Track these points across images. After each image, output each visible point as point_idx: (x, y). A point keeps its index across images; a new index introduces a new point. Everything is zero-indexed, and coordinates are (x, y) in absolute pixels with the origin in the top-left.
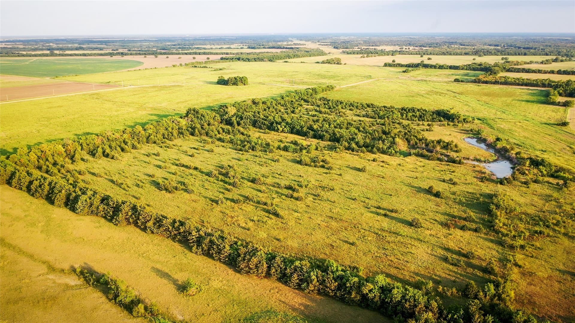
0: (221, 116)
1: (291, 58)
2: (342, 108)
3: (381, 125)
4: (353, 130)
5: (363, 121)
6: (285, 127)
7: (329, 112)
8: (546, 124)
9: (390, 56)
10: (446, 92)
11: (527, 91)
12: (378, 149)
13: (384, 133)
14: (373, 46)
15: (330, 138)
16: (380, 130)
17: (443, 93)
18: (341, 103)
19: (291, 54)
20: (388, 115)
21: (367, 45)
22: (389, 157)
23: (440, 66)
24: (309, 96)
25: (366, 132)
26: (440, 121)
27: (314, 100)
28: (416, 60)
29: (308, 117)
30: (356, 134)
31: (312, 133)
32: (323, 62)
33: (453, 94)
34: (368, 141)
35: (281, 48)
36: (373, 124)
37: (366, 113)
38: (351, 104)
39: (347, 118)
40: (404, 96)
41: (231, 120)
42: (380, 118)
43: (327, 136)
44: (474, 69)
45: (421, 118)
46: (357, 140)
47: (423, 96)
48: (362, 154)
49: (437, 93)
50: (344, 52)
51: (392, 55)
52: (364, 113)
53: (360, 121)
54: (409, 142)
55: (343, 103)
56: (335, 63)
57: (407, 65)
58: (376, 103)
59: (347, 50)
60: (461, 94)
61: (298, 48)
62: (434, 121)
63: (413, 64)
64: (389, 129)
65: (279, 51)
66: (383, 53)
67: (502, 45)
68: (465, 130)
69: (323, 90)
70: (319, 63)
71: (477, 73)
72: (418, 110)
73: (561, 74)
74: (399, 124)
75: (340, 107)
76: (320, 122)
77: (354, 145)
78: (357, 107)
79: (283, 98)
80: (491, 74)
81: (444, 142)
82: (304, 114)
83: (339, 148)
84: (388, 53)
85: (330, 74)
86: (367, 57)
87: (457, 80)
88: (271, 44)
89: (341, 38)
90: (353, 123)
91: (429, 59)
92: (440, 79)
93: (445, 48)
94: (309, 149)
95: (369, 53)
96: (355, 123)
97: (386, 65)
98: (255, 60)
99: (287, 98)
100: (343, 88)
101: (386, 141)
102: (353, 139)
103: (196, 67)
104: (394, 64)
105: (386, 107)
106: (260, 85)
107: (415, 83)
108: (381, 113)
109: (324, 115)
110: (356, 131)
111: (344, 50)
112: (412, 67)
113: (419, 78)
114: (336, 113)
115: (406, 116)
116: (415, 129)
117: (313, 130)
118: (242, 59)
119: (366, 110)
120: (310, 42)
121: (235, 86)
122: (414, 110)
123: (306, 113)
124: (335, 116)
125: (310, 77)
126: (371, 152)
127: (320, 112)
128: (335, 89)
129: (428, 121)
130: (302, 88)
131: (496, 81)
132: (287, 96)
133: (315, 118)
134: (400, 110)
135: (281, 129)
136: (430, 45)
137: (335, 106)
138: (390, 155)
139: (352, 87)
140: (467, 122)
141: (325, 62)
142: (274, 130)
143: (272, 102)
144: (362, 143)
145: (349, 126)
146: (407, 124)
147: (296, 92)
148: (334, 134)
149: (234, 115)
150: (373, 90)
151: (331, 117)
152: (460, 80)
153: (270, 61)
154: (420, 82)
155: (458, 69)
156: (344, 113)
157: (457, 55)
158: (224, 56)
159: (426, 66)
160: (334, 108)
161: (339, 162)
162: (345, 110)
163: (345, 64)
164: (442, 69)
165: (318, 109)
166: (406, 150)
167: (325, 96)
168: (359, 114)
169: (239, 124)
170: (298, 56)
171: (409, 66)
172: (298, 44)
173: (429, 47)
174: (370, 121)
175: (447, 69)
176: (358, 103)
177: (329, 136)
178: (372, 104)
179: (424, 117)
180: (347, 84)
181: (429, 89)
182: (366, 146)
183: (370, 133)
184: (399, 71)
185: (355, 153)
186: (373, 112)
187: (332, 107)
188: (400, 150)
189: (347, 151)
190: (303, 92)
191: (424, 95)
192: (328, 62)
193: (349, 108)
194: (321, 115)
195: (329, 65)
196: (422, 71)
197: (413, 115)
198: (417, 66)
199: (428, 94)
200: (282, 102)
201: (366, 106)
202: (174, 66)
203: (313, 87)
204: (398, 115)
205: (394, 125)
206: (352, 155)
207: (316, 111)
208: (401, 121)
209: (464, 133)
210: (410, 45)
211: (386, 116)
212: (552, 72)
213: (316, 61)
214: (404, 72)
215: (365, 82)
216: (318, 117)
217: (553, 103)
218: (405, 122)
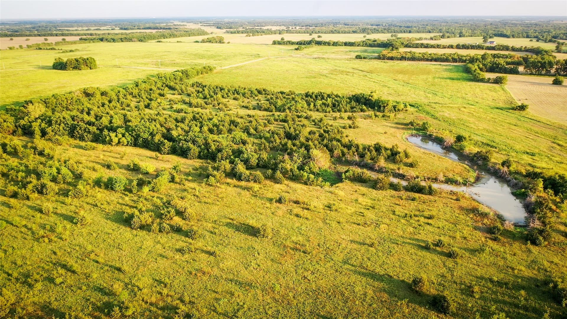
0: (17, 119)
1: (167, 38)
2: (223, 97)
3: (281, 121)
4: (239, 134)
5: (253, 116)
6: (123, 135)
7: (204, 104)
8: (497, 108)
9: (278, 35)
10: (351, 71)
11: (439, 66)
12: (285, 173)
13: (289, 136)
14: (258, 26)
15: (200, 152)
16: (281, 132)
17: (349, 72)
18: (222, 89)
19: (166, 34)
20: (289, 105)
21: (252, 25)
22: (304, 187)
23: (334, 43)
24: (177, 81)
25: (260, 136)
26: (362, 110)
27: (183, 87)
28: (307, 38)
29: (170, 113)
30: (244, 143)
31: (168, 144)
32: (203, 41)
33: (361, 73)
34: (265, 156)
35: (157, 29)
36: (269, 121)
37: (258, 104)
38: (235, 90)
39: (230, 112)
40: (303, 78)
41: (31, 126)
42: (278, 110)
43: (195, 150)
44: (371, 46)
45: (335, 107)
46: (245, 156)
47: (327, 77)
48: (256, 186)
49: (342, 72)
50: (228, 32)
51: (280, 34)
52: (254, 103)
53: (249, 116)
54: (331, 151)
55: (224, 89)
56: (216, 42)
57: (298, 42)
58: (269, 88)
59: (232, 30)
60: (371, 72)
61: (176, 28)
62: (355, 112)
63: (304, 42)
64: (295, 130)
65: (154, 31)
66: (270, 32)
67: (384, 25)
68: (402, 124)
69: (198, 73)
70: (198, 42)
71: (376, 49)
72: (329, 96)
73: (460, 48)
74: (306, 118)
75: (219, 96)
76: (187, 121)
77: (241, 168)
78: (244, 95)
79: (137, 86)
80: (392, 50)
81: (386, 149)
82: (164, 109)
83: (214, 176)
84: (275, 33)
85: (209, 53)
86: (253, 35)
87: (358, 57)
88: (147, 25)
89: (225, 20)
90: (239, 120)
91: (319, 37)
92: (339, 57)
93: (331, 28)
94: (156, 184)
95: (254, 32)
96: (242, 120)
97: (274, 43)
98: (122, 40)
99: (144, 85)
100: (225, 69)
101: (296, 155)
102: (238, 153)
103: (41, 49)
104: (284, 42)
105: (284, 93)
106: (114, 68)
107: (312, 61)
108: (280, 103)
109: (196, 109)
110: (244, 136)
111: (228, 30)
112: (304, 44)
113: (315, 56)
114: (214, 106)
115: (314, 105)
116: (331, 126)
117: (170, 139)
118: (106, 40)
119: (256, 98)
120: (192, 24)
121: (76, 71)
122: (322, 96)
123: (169, 107)
124: (211, 110)
125: (184, 57)
126: (273, 178)
127: (190, 105)
128: (215, 71)
129: (346, 111)
130: (169, 70)
131: (402, 57)
132: (145, 82)
133: (180, 116)
134: (304, 97)
135: (116, 140)
136: (316, 25)
137: (212, 94)
138: (306, 183)
139: (237, 68)
140: (399, 110)
141: (205, 40)
142: (104, 142)
143: (119, 92)
144: (254, 161)
145: (233, 127)
146: (318, 118)
147: (159, 77)
148: (207, 144)
149: (39, 118)
150: (264, 71)
151: (207, 112)
152: (363, 56)
153: (140, 41)
154: (317, 59)
155: (354, 46)
156: (225, 105)
157: (345, 33)
158: (84, 37)
159: (319, 43)
160: (212, 97)
161: (213, 212)
162: (227, 100)
163: (229, 43)
164: (336, 46)
165: (187, 99)
166: (330, 168)
167: (199, 81)
168: (248, 105)
169: (44, 133)
170: (174, 36)
171: (300, 43)
172: (178, 25)
173: (315, 27)
174: (263, 116)
175: (342, 45)
176: (245, 89)
177: (197, 150)
178: (264, 90)
179: (339, 105)
180: (230, 64)
181: (332, 68)
182: (262, 166)
183: (266, 139)
184: (291, 49)
185: (243, 183)
186: (267, 100)
187: (208, 96)
188: (319, 168)
189: (229, 180)
190: (168, 76)
191: (327, 75)
192: (210, 41)
193: (232, 97)
194: (190, 110)
195: (210, 44)
196: (315, 48)
197: (324, 104)
198: (309, 43)
199: (332, 74)
200: (136, 91)
201: (256, 93)
202: (10, 48)
203: (183, 69)
204: (302, 104)
205: (300, 121)
206: (238, 190)
207: (185, 103)
208: (310, 113)
209: (403, 129)
210: (295, 25)
211: (286, 107)
212: (451, 47)
213: (195, 41)
214: (296, 49)
215: (253, 61)
216: (185, 113)
217: (482, 81)
218: (316, 116)
